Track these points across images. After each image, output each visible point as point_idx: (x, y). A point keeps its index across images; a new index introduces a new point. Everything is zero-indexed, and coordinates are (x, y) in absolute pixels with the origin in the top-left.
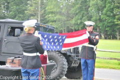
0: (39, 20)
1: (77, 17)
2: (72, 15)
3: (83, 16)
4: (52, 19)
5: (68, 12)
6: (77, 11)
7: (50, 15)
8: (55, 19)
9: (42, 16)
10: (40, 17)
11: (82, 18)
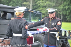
0: (31, 5)
2: (60, 1)
4: (42, 5)
7: (41, 1)
8: (45, 5)
10: (32, 3)
11: (70, 4)
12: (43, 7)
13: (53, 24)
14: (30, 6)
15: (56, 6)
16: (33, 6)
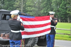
5: (39, 6)
6: (45, 5)
11: (48, 9)
12: (30, 11)
14: (21, 10)
15: (39, 11)
16: (23, 10)
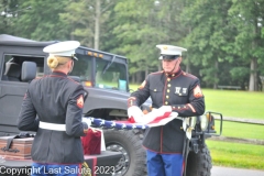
0: (97, 37)
1: (197, 31)
2: (183, 25)
3: (213, 30)
4: (131, 36)
5: (173, 18)
6: (199, 16)
7: (126, 26)
8: (139, 37)
9: (106, 27)
10: (101, 32)
11: (212, 34)
12: (132, 43)
13: (178, 90)
14: (93, 39)
16: (102, 39)
